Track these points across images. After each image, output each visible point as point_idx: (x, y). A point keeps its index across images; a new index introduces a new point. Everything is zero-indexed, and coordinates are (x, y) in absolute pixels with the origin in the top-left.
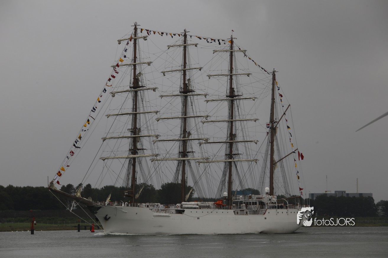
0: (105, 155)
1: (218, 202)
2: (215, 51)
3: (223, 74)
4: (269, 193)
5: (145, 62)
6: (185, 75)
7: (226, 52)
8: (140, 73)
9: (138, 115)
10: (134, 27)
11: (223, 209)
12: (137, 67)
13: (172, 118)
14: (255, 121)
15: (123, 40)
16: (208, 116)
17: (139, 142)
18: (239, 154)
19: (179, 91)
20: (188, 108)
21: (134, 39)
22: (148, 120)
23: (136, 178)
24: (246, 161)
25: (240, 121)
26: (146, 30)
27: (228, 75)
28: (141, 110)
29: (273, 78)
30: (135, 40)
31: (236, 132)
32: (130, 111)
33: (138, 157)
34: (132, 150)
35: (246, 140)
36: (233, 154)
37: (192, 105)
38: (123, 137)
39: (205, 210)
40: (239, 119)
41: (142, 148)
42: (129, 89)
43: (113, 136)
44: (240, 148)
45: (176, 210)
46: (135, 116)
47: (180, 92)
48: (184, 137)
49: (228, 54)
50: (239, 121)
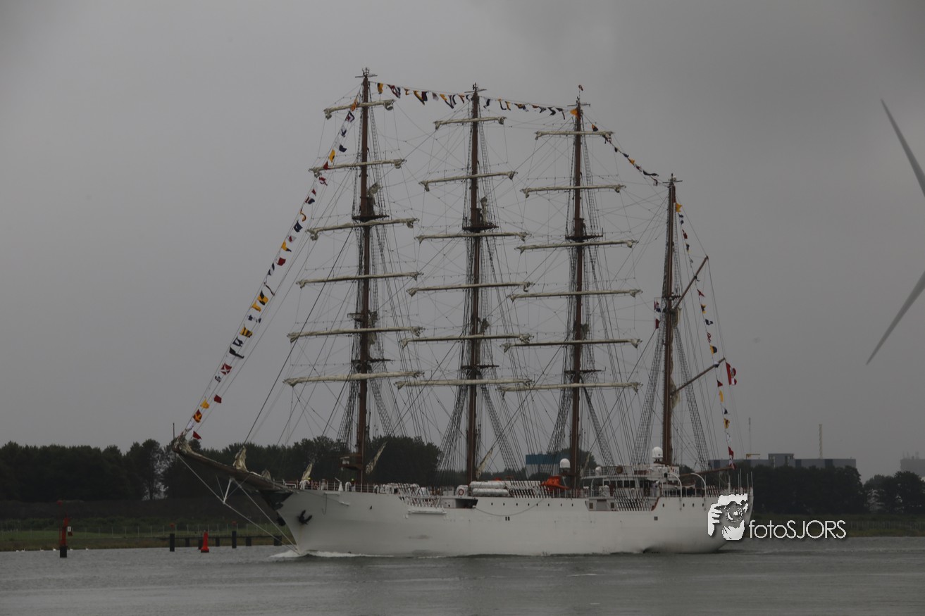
0: (296, 375)
1: (550, 482)
2: (539, 135)
3: (557, 186)
4: (661, 460)
5: (388, 160)
6: (474, 188)
7: (565, 136)
8: (375, 185)
9: (372, 283)
10: (362, 80)
11: (562, 497)
12: (370, 171)
13: (446, 289)
14: (634, 295)
15: (336, 110)
16: (528, 284)
17: (373, 343)
18: (595, 371)
19: (461, 227)
20: (483, 265)
21: (364, 107)
22: (394, 292)
23: (368, 426)
24: (612, 386)
25: (598, 294)
26: (389, 86)
27: (570, 189)
28: (377, 269)
29: (670, 197)
30: (365, 110)
31: (588, 319)
32: (354, 273)
33: (372, 379)
34: (359, 361)
35: (611, 338)
36: (581, 371)
37: (491, 259)
38: (338, 333)
39: (523, 500)
40: (595, 290)
41: (381, 358)
42: (350, 221)
43: (315, 330)
44: (599, 357)
45: (457, 500)
46: (364, 283)
47: (464, 229)
48: (474, 331)
49: (571, 140)
50: (596, 296)
